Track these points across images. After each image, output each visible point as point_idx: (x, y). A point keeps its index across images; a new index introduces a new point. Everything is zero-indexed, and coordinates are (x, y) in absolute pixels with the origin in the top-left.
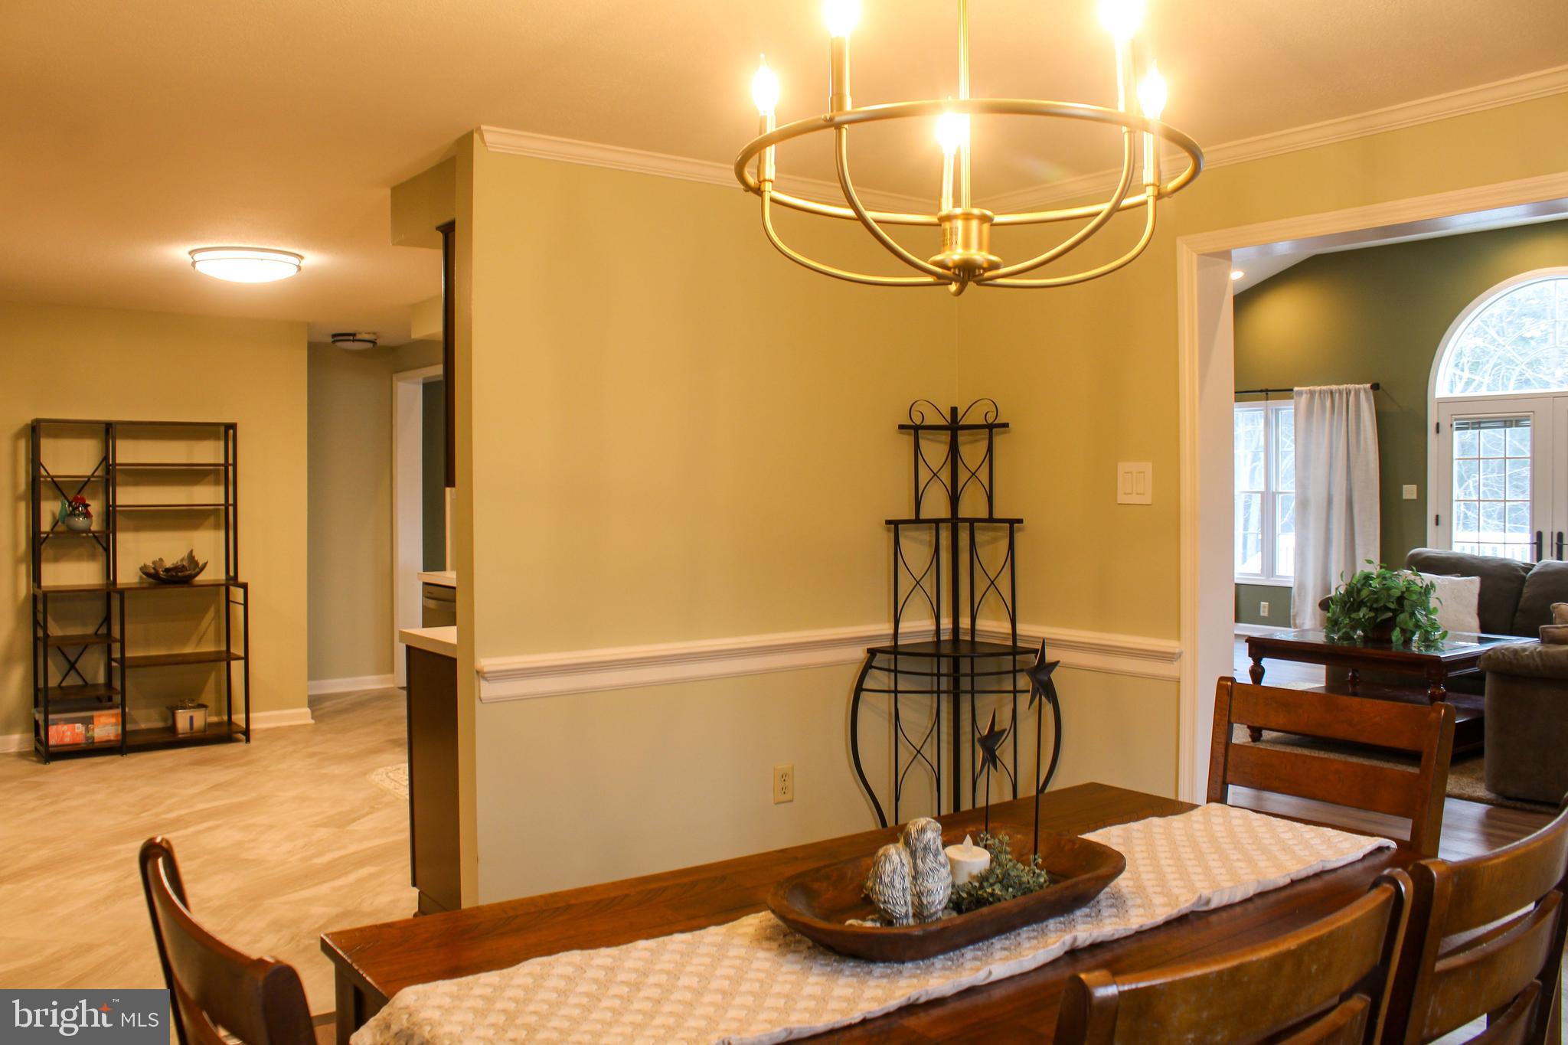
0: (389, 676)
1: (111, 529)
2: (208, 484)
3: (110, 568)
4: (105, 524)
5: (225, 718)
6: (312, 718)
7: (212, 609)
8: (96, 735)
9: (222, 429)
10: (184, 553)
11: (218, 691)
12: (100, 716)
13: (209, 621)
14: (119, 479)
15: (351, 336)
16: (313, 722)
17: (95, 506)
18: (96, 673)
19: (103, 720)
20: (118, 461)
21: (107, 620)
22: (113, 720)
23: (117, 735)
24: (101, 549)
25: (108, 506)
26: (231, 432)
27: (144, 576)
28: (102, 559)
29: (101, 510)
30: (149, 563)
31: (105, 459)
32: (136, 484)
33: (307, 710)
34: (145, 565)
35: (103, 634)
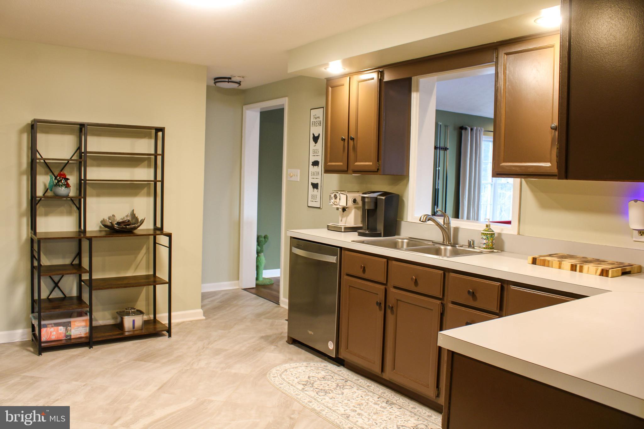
0: (237, 282)
1: (82, 195)
2: (144, 167)
3: (81, 220)
4: (78, 192)
5: (152, 316)
6: (204, 316)
7: (145, 247)
8: (72, 334)
9: (154, 131)
10: (128, 212)
11: (147, 299)
12: (75, 321)
13: (143, 256)
14: (89, 162)
15: (228, 79)
16: (204, 318)
17: (73, 180)
18: (71, 290)
19: (77, 324)
20: (88, 150)
21: (79, 255)
22: (83, 324)
23: (86, 333)
24: (75, 208)
25: (80, 180)
26: (160, 134)
27: (103, 226)
28: (76, 215)
29: (75, 182)
30: (106, 218)
31: (79, 148)
32: (99, 166)
33: (201, 311)
34: (103, 219)
35: (76, 264)
